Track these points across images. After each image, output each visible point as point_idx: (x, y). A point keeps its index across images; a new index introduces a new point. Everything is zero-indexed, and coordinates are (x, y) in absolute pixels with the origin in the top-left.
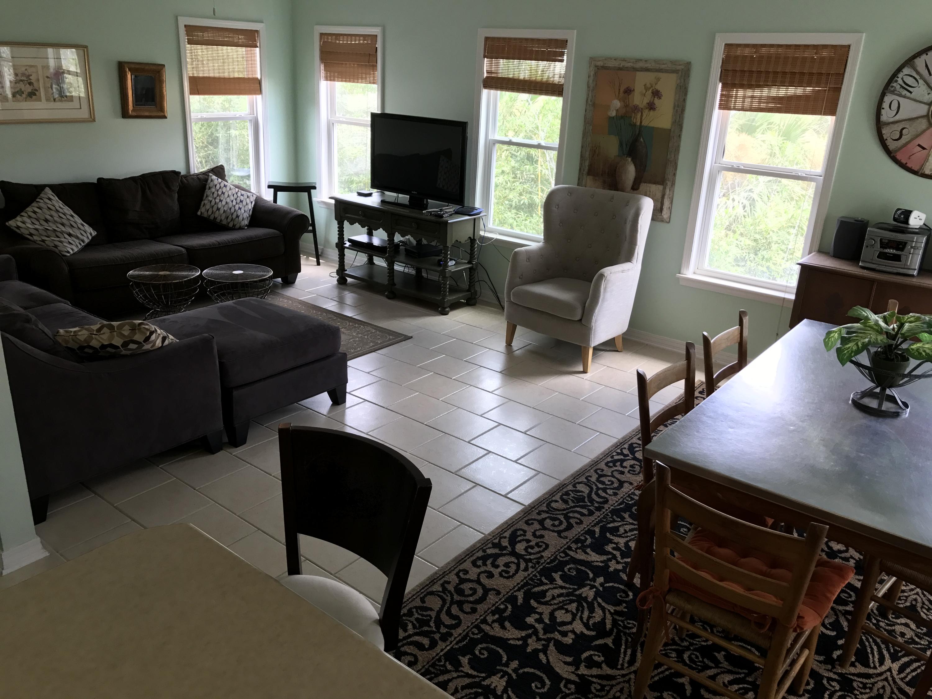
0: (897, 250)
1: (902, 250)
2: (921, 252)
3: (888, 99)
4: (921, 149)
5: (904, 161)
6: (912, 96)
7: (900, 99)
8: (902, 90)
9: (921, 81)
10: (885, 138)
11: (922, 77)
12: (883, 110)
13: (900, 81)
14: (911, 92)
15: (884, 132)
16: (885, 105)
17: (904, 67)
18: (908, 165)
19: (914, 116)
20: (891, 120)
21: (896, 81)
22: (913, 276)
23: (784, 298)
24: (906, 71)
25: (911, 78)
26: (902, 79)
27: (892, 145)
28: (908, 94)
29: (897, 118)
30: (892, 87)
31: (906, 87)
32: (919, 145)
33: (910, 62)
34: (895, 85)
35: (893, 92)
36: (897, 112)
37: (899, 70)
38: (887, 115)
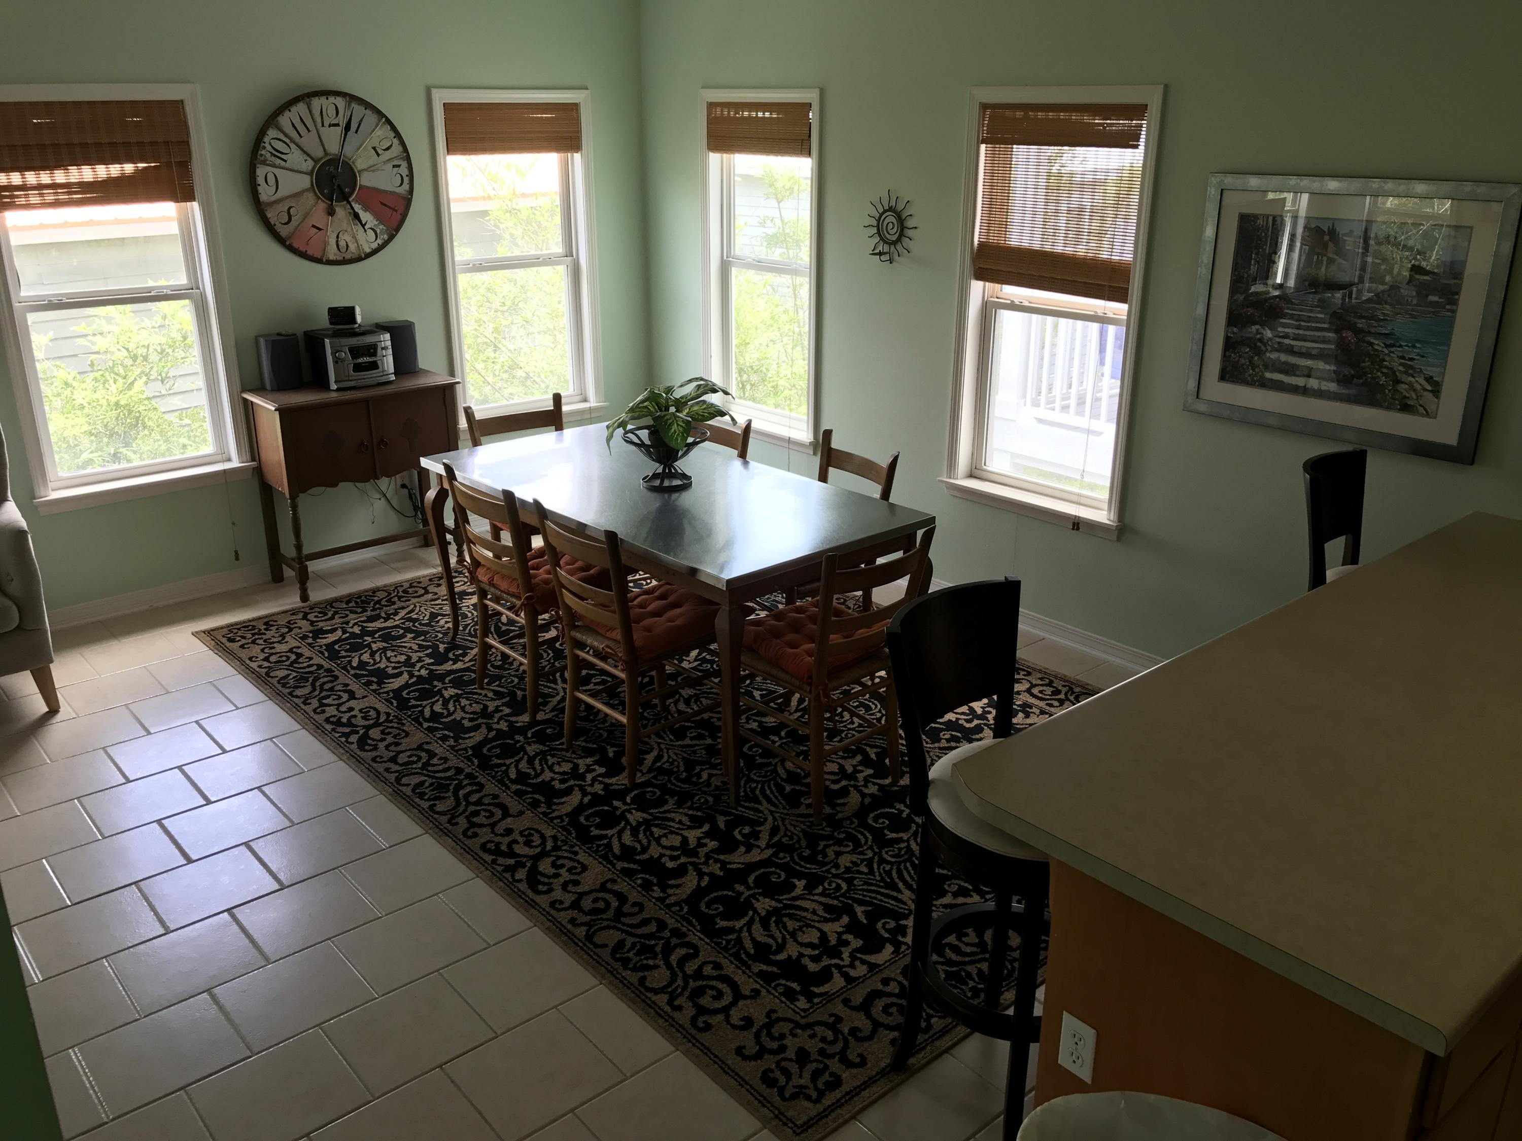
0: (370, 356)
1: (374, 354)
2: (390, 351)
3: (261, 171)
4: (315, 230)
5: (303, 249)
6: (287, 165)
7: (276, 171)
8: (273, 158)
9: (292, 146)
10: (273, 223)
11: (292, 141)
12: (259, 188)
13: (269, 148)
14: (285, 161)
15: (269, 216)
16: (260, 180)
17: (268, 128)
18: (308, 253)
19: (298, 190)
20: (273, 199)
21: (264, 148)
22: (390, 382)
23: (224, 470)
24: (272, 133)
25: (280, 143)
26: (270, 144)
27: (284, 231)
28: (283, 163)
29: (279, 194)
30: (262, 155)
31: (276, 153)
32: (314, 226)
33: (272, 120)
34: (263, 152)
35: (264, 163)
36: (277, 188)
37: (262, 133)
38: (266, 193)
